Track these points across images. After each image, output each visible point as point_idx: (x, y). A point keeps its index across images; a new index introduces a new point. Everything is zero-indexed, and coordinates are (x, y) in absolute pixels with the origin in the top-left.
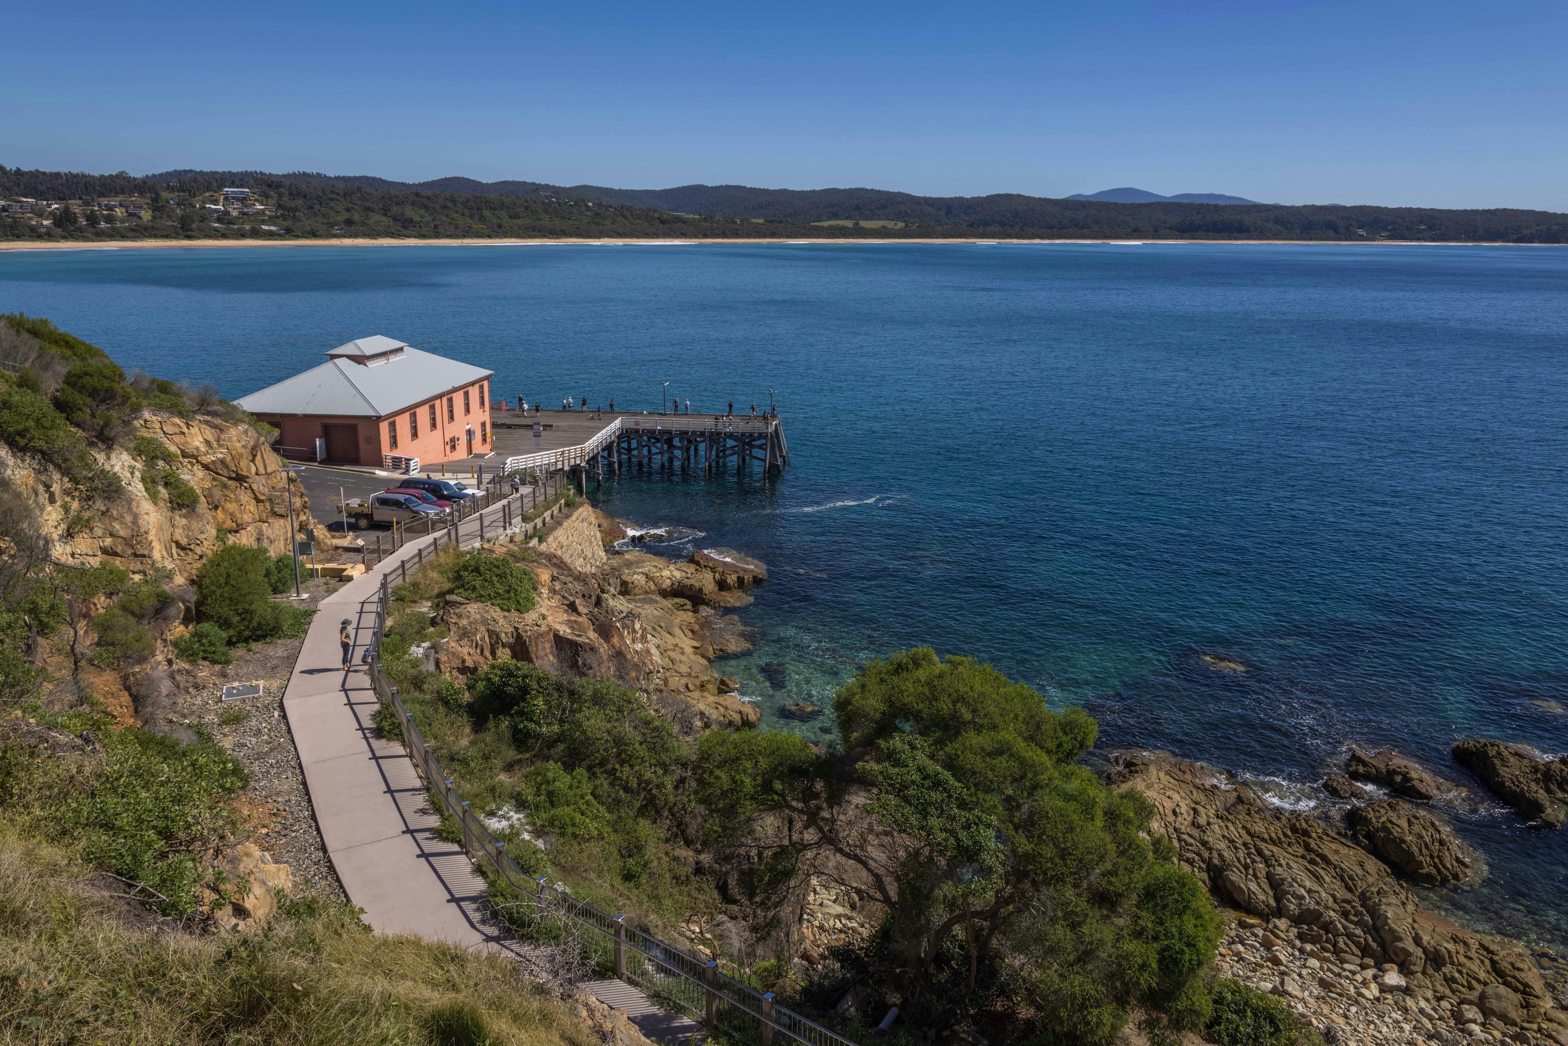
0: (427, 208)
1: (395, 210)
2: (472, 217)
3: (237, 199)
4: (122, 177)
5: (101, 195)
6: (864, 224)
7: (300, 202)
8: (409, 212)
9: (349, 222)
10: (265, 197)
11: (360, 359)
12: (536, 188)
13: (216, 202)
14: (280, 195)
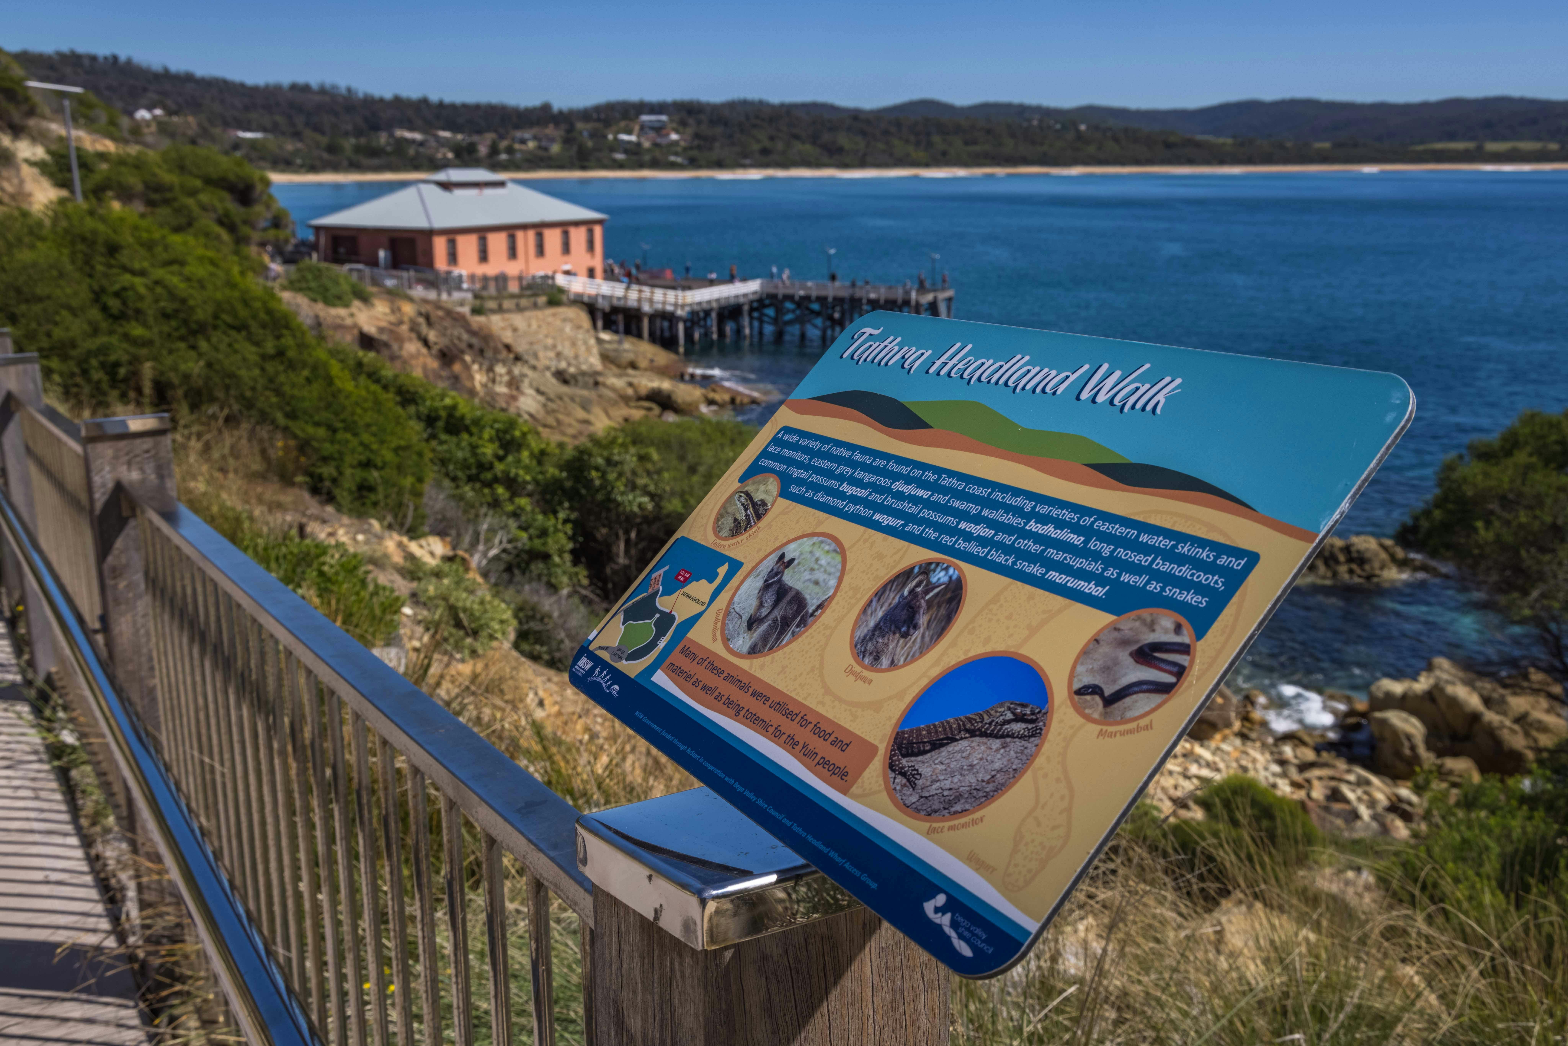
0: (863, 133)
1: (826, 137)
2: (918, 144)
3: (653, 128)
4: (546, 108)
5: (517, 127)
6: (1492, 146)
7: (719, 130)
8: (843, 140)
9: (765, 152)
10: (681, 125)
11: (446, 186)
12: (1022, 110)
13: (630, 132)
14: (699, 123)
